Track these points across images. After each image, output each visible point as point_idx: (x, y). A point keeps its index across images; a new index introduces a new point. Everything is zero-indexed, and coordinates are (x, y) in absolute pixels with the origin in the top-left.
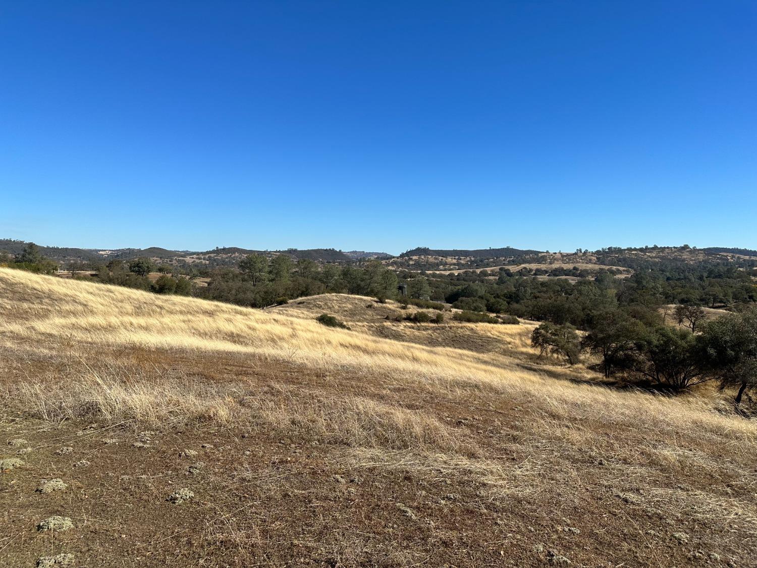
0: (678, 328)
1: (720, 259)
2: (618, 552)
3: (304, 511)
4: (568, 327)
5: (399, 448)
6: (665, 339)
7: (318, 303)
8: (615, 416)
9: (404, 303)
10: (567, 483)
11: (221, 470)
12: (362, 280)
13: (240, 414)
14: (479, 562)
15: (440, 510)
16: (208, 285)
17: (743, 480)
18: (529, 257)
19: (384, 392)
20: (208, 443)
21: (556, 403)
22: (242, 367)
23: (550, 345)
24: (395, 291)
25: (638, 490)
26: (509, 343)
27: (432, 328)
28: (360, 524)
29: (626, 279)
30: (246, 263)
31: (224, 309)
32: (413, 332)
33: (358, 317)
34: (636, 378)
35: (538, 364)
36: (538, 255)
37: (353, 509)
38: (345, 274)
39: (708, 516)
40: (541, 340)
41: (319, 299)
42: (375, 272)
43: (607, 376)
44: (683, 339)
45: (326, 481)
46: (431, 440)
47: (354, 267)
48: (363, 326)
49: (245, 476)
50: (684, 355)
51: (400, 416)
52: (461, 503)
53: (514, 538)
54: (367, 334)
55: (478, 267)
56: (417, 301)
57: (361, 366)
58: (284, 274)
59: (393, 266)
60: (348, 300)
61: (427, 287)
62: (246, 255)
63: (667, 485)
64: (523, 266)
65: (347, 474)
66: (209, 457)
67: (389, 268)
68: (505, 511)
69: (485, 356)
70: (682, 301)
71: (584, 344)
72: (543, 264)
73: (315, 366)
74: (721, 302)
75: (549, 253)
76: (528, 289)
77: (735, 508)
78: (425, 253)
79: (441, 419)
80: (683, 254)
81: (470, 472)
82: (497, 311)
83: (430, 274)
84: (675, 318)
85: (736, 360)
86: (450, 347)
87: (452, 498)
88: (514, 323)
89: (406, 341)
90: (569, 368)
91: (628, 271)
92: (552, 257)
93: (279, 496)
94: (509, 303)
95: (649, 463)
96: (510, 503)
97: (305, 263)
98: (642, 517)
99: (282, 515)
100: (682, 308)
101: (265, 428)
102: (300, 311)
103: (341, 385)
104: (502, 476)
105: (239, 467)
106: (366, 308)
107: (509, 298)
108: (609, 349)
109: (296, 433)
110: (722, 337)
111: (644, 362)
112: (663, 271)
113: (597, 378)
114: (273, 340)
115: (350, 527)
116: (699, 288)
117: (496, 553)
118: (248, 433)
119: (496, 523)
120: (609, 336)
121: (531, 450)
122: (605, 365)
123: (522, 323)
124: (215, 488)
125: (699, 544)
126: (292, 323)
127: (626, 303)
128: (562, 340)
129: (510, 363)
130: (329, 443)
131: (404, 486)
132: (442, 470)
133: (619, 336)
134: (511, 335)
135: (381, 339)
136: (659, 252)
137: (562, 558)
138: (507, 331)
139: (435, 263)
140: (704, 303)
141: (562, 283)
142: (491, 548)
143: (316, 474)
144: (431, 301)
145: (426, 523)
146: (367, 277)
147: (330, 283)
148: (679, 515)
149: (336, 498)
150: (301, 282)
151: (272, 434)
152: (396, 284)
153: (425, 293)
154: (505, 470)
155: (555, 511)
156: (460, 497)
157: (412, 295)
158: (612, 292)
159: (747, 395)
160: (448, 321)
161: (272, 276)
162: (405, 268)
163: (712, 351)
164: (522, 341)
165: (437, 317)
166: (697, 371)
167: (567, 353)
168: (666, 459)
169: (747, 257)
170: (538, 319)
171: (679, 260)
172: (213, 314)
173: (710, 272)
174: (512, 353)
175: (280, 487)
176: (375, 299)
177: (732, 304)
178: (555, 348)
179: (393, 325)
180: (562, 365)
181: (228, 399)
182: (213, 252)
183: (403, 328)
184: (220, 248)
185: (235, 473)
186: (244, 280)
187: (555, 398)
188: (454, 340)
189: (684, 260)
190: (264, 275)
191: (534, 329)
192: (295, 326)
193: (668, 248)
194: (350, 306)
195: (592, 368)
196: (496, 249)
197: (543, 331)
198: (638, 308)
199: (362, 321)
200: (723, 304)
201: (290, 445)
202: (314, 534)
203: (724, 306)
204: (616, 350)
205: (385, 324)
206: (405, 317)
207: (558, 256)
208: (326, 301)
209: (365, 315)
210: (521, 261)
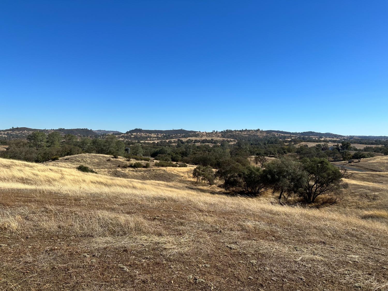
0: (256, 167)
1: (272, 135)
2: (227, 273)
3: (64, 275)
4: (209, 168)
5: (122, 235)
6: (250, 171)
7: (78, 159)
8: (228, 209)
9: (128, 158)
10: (205, 243)
11: (12, 259)
12: (104, 146)
13: (26, 225)
14: (161, 288)
15: (142, 265)
16: (7, 150)
17: (279, 233)
18: (191, 134)
19: (115, 206)
20: (4, 243)
21: (202, 204)
22: (27, 197)
23: (201, 176)
24: (124, 152)
25: (236, 243)
26: (183, 177)
27: (143, 171)
28: (97, 278)
29: (234, 145)
30: (32, 137)
31: (17, 164)
32: (134, 173)
33: (102, 166)
34: (239, 190)
35: (195, 186)
36: (195, 133)
37: (94, 271)
38: (94, 142)
39: (264, 251)
40: (197, 174)
41: (78, 157)
42: (112, 142)
43: (226, 190)
44: (257, 171)
45: (79, 257)
46: (139, 230)
47: (100, 139)
48: (105, 171)
49: (28, 260)
50: (258, 178)
51: (122, 218)
52: (153, 259)
53: (178, 273)
54: (107, 175)
55: (167, 139)
56: (135, 156)
57: (102, 193)
58: (57, 142)
59: (122, 138)
60: (96, 157)
61: (141, 149)
62: (32, 132)
63: (248, 239)
64: (189, 138)
65: (90, 252)
66: (4, 252)
67: (120, 139)
68: (175, 261)
69: (171, 183)
70: (257, 154)
71: (216, 175)
72: (198, 137)
73: (74, 195)
74: (273, 154)
75: (201, 132)
76: (191, 150)
77: (276, 246)
78: (140, 132)
79: (145, 218)
80: (258, 133)
81: (159, 243)
82: (177, 161)
83: (143, 142)
84: (254, 162)
85: (279, 180)
86: (153, 180)
87: (148, 258)
88: (184, 167)
89: (130, 178)
90: (210, 187)
91: (235, 141)
92: (202, 134)
93: (49, 269)
94: (182, 157)
95: (241, 229)
96: (177, 256)
97: (69, 136)
98: (237, 255)
99: (50, 280)
100: (257, 157)
101: (41, 232)
102: (66, 164)
103: (90, 204)
104: (174, 243)
105: (24, 255)
106: (106, 161)
107: (182, 154)
108: (227, 177)
109: (61, 233)
110: (273, 170)
111: (242, 183)
112: (249, 140)
113: (222, 191)
114: (49, 181)
115: (92, 281)
116: (264, 148)
117: (170, 282)
118: (31, 235)
119: (170, 268)
120: (227, 171)
121: (189, 228)
122: (225, 185)
123: (188, 166)
124: (7, 270)
125: (261, 264)
126: (61, 171)
127: (234, 156)
128: (206, 173)
129: (183, 186)
130: (81, 236)
131: (123, 255)
132: (144, 244)
133: (231, 171)
134: (183, 173)
135: (115, 178)
136: (248, 132)
137: (201, 280)
138: (181, 171)
139: (145, 137)
140: (266, 155)
141: (206, 147)
142: (167, 280)
143: (73, 254)
144: (143, 157)
145: (134, 273)
146: (107, 144)
147: (85, 147)
148: (253, 252)
149: (84, 266)
150: (67, 147)
151: (46, 235)
152: (124, 148)
153: (140, 152)
154: (176, 240)
155: (199, 258)
156: (153, 257)
157: (133, 154)
158: (228, 150)
159: (283, 195)
160: (152, 167)
161: (49, 144)
162: (129, 139)
163: (269, 176)
164: (188, 175)
165: (146, 165)
166: (263, 186)
167: (209, 180)
168: (248, 227)
169: (283, 135)
170: (196, 165)
171: (256, 136)
172: (10, 167)
173: (269, 141)
174: (183, 181)
175: (50, 264)
176: (112, 156)
177: (277, 155)
178: (204, 178)
179: (122, 170)
180: (206, 186)
181: (18, 217)
182: (10, 130)
183: (128, 171)
184: (14, 127)
185: (21, 259)
186: (30, 146)
187: (202, 202)
188: (155, 176)
190: (44, 143)
191: (194, 169)
192: (63, 172)
194: (97, 160)
195: (220, 186)
196: (176, 130)
197: (198, 170)
198: (239, 158)
199: (104, 169)
200: (273, 155)
201: (57, 240)
202: (70, 288)
203: (274, 156)
204: (230, 178)
205: (118, 169)
206: (129, 165)
207: (205, 134)
208: (83, 158)
209: (106, 165)
210: (188, 136)
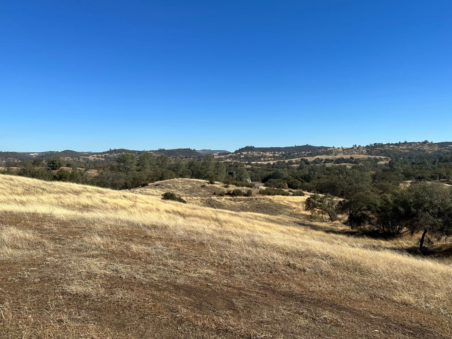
1: (449, 149)
7: (168, 185)
9: (227, 183)
12: (202, 169)
18: (321, 151)
23: (317, 208)
26: (295, 208)
27: (244, 200)
30: (121, 160)
32: (231, 202)
33: (195, 194)
34: (371, 229)
35: (311, 221)
36: (327, 150)
38: (191, 165)
40: (311, 206)
41: (170, 182)
42: (209, 163)
43: (352, 228)
48: (197, 199)
54: (199, 205)
55: (287, 158)
56: (238, 183)
58: (148, 166)
59: (229, 159)
60: (189, 182)
64: (317, 157)
67: (227, 160)
69: (275, 217)
70: (417, 178)
72: (331, 155)
74: (444, 178)
75: (335, 148)
76: (316, 173)
78: (252, 150)
80: (424, 147)
82: (293, 188)
83: (254, 164)
88: (300, 195)
91: (387, 159)
92: (336, 151)
94: (302, 182)
97: (162, 158)
102: (155, 191)
106: (200, 188)
107: (303, 179)
110: (408, 200)
112: (410, 158)
113: (346, 230)
120: (352, 202)
123: (307, 195)
127: (377, 181)
128: (325, 205)
129: (290, 221)
133: (357, 202)
134: (296, 203)
135: (208, 208)
136: (408, 146)
138: (294, 201)
139: (258, 156)
141: (341, 168)
146: (204, 167)
147: (179, 171)
150: (159, 171)
152: (224, 171)
158: (370, 173)
159: (427, 237)
160: (255, 195)
161: (139, 168)
162: (237, 160)
165: (248, 192)
167: (329, 214)
171: (422, 151)
172: (79, 193)
174: (295, 215)
176: (208, 181)
178: (321, 210)
179: (218, 199)
180: (326, 222)
182: (108, 152)
183: (224, 200)
184: (112, 149)
188: (258, 207)
189: (425, 151)
190: (133, 167)
191: (307, 199)
193: (414, 143)
194: (190, 186)
195: (344, 223)
196: (300, 146)
197: (312, 199)
199: (197, 196)
204: (356, 211)
205: (212, 197)
206: (227, 193)
207: (341, 150)
208: (174, 184)
209: (200, 192)
210: (316, 154)
